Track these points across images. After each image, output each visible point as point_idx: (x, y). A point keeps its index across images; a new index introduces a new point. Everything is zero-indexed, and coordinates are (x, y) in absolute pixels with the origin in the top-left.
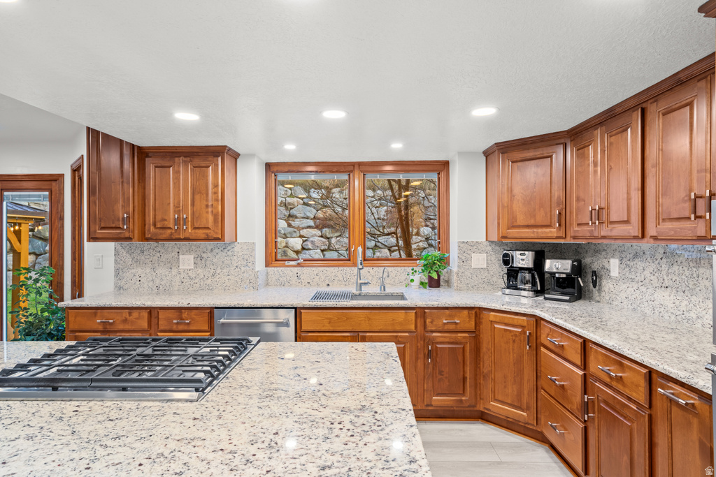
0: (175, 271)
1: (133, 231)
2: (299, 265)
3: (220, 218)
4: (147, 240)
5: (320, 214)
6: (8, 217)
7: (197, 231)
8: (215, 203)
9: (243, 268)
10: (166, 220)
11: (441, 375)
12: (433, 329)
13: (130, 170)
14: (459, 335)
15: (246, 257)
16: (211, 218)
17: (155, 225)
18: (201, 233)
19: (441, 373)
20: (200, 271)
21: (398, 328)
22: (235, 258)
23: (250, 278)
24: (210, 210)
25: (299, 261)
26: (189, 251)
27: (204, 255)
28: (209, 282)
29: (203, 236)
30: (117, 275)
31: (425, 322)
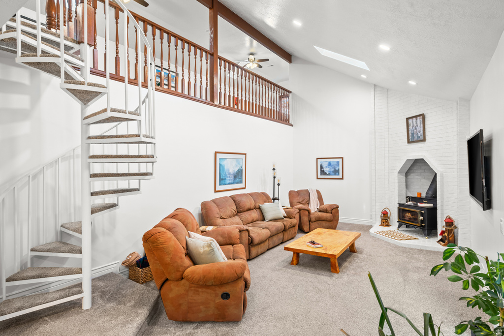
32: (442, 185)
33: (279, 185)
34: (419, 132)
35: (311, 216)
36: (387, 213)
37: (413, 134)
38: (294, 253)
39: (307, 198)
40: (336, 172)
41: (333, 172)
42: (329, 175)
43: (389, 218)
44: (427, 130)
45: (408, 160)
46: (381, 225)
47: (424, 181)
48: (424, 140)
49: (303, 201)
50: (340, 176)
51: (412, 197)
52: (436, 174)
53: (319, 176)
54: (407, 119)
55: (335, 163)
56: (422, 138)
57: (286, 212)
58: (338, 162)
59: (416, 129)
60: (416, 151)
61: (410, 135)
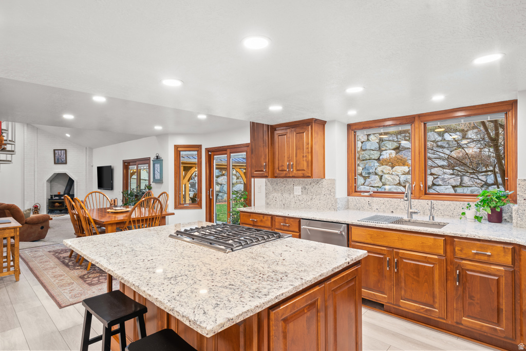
0: (292, 195)
1: (268, 173)
2: (371, 196)
3: (311, 164)
4: (276, 177)
5: (454, 154)
6: (232, 165)
7: (299, 172)
8: (307, 154)
9: (328, 196)
10: (283, 166)
11: (472, 299)
12: (463, 256)
13: (267, 139)
14: (493, 267)
15: (330, 189)
16: (305, 164)
17: (278, 169)
18: (300, 173)
19: (471, 297)
20: (304, 196)
21: (427, 250)
22: (323, 189)
23: (333, 202)
24: (305, 159)
25: (370, 193)
26: (299, 184)
27: (306, 187)
28: (309, 203)
29: (301, 175)
30: (266, 197)
31: (454, 249)
32: (77, 186)
34: (63, 158)
36: (38, 207)
37: (58, 159)
45: (54, 174)
48: (66, 163)
51: (55, 195)
52: (73, 180)
54: (54, 150)
56: (65, 162)
59: (60, 156)
60: (60, 169)
61: (56, 159)
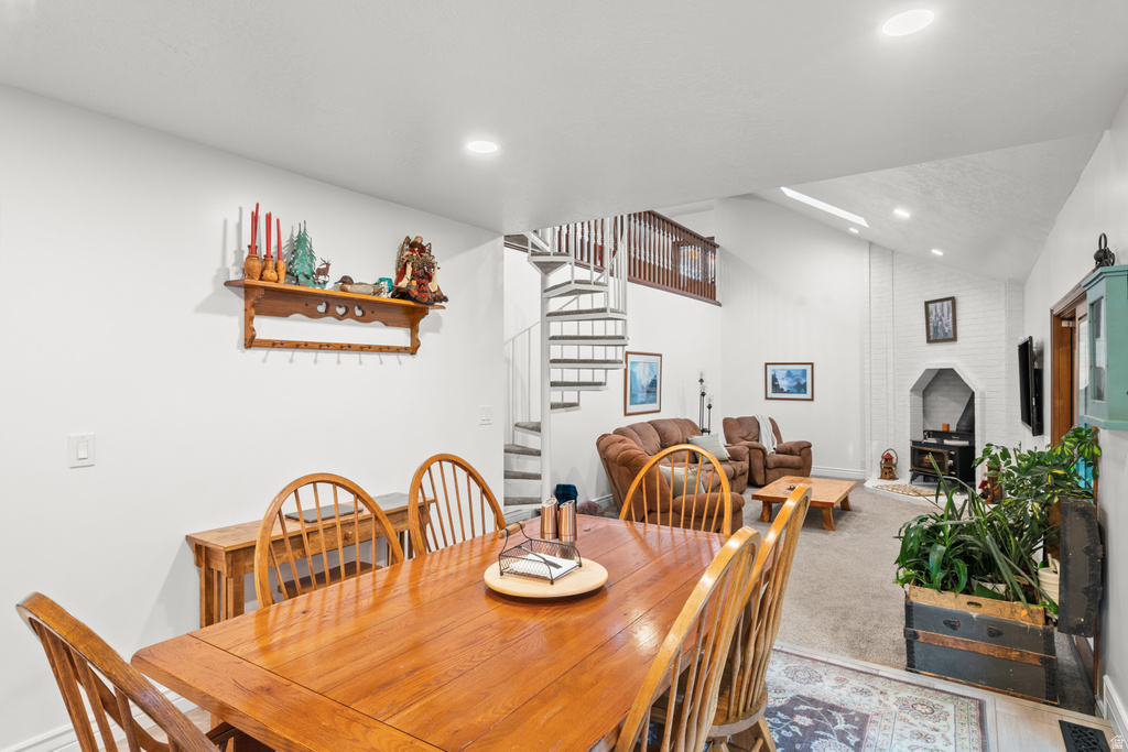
32: (983, 411)
33: (710, 407)
34: (947, 325)
35: (768, 458)
36: (892, 458)
37: (936, 328)
38: (764, 502)
39: (755, 430)
40: (801, 388)
41: (795, 387)
42: (788, 392)
43: (895, 466)
44: (959, 323)
45: (927, 370)
46: (881, 478)
47: (953, 405)
48: (954, 339)
49: (748, 435)
50: (808, 396)
51: (933, 432)
52: (973, 393)
53: (770, 395)
54: (927, 303)
55: (800, 373)
56: (951, 336)
57: (729, 451)
58: (805, 371)
59: (941, 320)
60: (941, 357)
61: (931, 329)
